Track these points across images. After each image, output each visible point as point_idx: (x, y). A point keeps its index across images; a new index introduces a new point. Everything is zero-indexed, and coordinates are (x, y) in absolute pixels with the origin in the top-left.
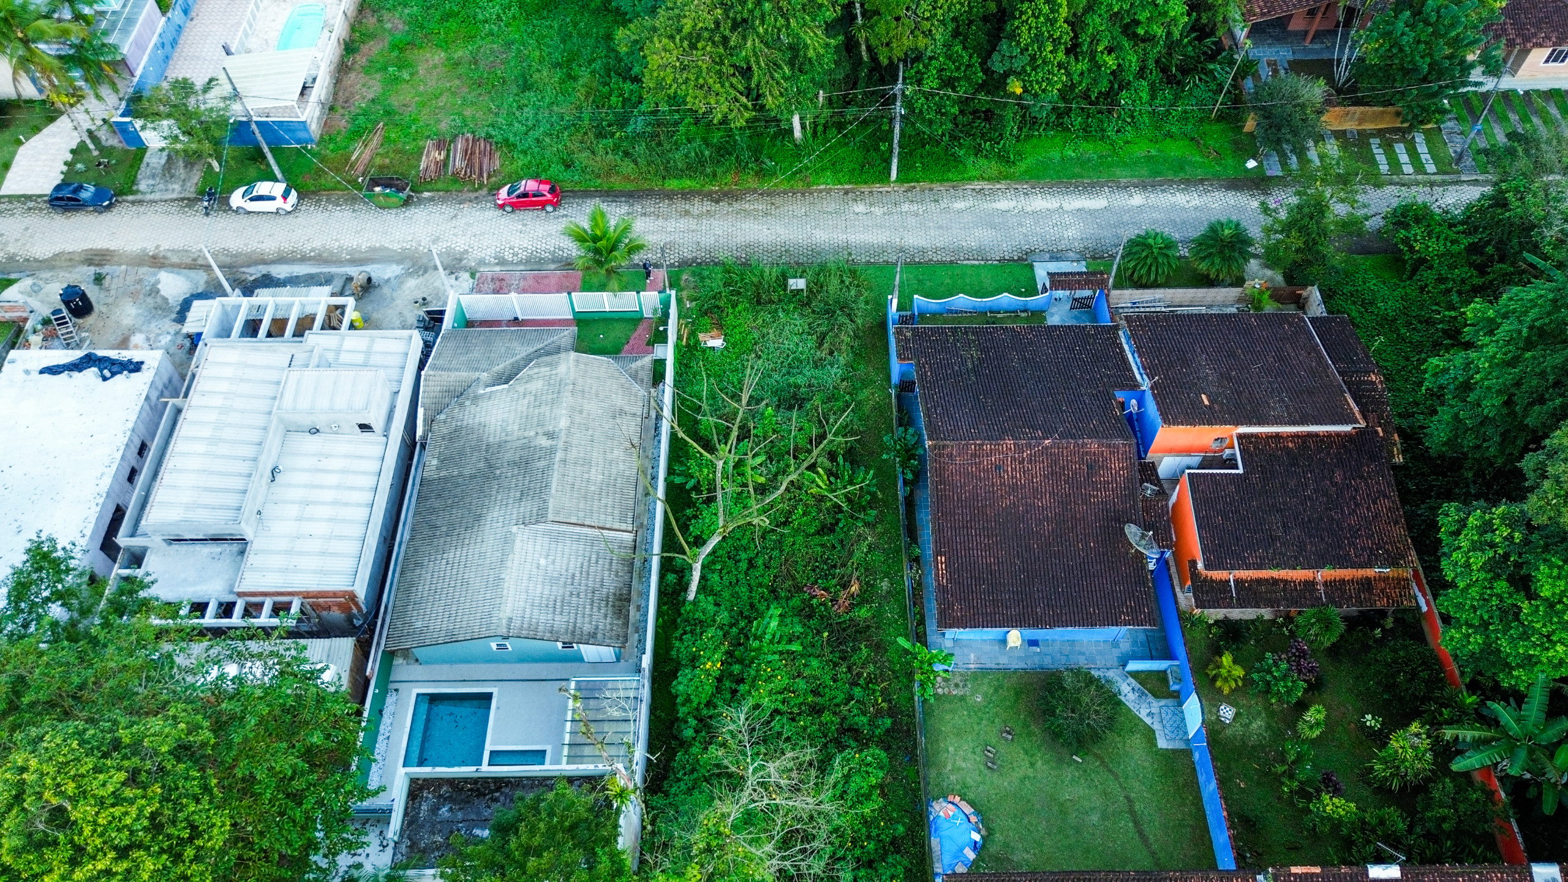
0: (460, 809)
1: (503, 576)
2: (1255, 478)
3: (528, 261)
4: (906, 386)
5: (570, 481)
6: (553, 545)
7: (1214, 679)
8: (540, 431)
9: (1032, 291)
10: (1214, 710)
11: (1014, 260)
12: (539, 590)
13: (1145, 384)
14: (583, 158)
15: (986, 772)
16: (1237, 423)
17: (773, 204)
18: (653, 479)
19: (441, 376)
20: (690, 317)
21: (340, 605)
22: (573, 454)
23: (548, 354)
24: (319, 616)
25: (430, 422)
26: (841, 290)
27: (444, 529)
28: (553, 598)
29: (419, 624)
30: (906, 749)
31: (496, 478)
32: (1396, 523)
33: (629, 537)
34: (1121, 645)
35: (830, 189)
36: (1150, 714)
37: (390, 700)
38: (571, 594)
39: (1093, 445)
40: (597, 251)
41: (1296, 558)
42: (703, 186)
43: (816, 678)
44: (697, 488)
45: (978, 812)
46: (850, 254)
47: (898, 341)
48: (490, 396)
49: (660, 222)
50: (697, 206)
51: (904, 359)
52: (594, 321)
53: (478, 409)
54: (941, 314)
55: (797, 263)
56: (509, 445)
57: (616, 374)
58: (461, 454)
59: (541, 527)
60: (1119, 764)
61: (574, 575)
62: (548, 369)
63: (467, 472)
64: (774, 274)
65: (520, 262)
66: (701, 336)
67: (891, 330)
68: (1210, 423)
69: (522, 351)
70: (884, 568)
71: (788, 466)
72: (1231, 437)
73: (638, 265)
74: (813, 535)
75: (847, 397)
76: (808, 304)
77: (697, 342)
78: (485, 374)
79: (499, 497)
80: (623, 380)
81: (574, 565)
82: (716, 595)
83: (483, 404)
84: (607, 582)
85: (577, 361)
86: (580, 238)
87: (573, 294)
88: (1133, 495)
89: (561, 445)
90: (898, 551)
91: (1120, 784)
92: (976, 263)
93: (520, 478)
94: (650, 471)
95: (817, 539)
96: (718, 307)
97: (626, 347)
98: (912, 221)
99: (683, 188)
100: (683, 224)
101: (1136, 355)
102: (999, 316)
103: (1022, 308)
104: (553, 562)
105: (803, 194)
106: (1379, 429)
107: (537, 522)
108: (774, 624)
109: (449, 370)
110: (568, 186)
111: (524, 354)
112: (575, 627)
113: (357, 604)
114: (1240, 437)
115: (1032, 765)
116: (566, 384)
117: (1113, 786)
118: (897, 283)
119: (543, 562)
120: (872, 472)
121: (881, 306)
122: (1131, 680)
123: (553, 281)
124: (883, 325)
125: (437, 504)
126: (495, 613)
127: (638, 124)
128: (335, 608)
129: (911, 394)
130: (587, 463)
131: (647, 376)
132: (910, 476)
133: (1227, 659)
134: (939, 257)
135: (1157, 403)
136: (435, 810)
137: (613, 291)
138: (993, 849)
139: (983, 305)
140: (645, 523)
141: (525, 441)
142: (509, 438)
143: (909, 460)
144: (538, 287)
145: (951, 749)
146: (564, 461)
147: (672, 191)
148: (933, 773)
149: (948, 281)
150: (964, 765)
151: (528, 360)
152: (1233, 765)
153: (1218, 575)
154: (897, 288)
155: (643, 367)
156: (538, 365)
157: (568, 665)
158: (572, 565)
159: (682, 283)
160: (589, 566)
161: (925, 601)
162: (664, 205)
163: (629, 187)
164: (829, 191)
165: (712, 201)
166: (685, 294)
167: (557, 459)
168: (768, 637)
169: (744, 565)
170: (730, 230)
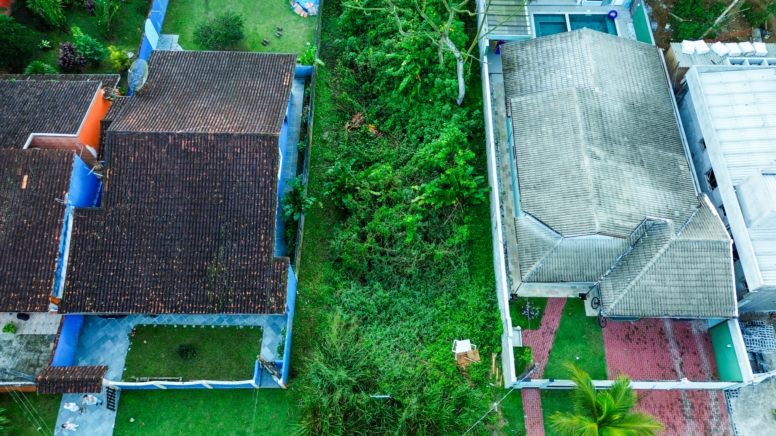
1: (594, 62)
2: (24, 132)
8: (604, 162)
12: (567, 58)
25: (703, 205)
53: (665, 204)
56: (626, 158)
58: (662, 166)
63: (651, 148)
66: (477, 359)
77: (480, 348)
78: (673, 239)
83: (662, 208)
84: (522, 76)
89: (582, 145)
93: (606, 128)
101: (60, 250)
119: (570, 76)
141: (613, 158)
145: (300, 37)
148: (313, 28)
150: (295, 30)
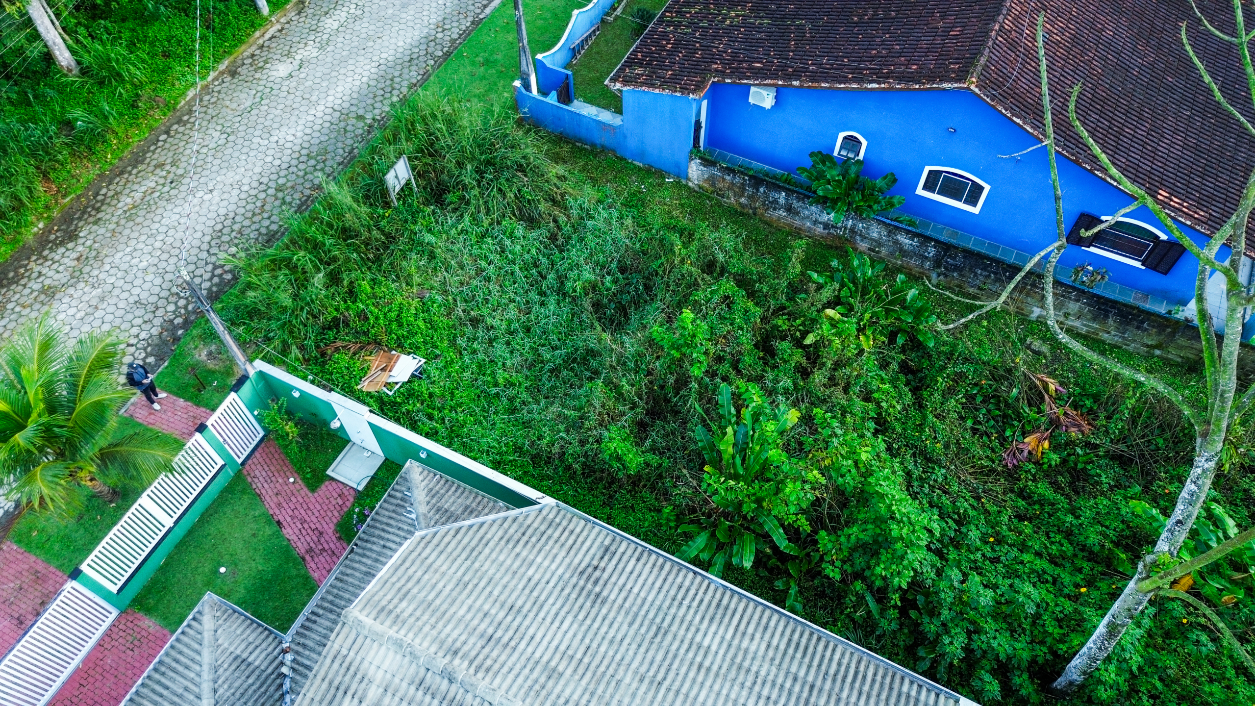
17: (159, 166)
35: (206, 87)
42: (17, 236)
50: (50, 270)
66: (366, 386)
77: (377, 398)
87: (83, 568)
96: (327, 326)
98: (363, 28)
105: (179, 121)
131: (462, 494)
134: (456, 30)
139: (596, 10)
155: (433, 494)
164: (208, 90)
165: (61, 244)
170: (158, 245)
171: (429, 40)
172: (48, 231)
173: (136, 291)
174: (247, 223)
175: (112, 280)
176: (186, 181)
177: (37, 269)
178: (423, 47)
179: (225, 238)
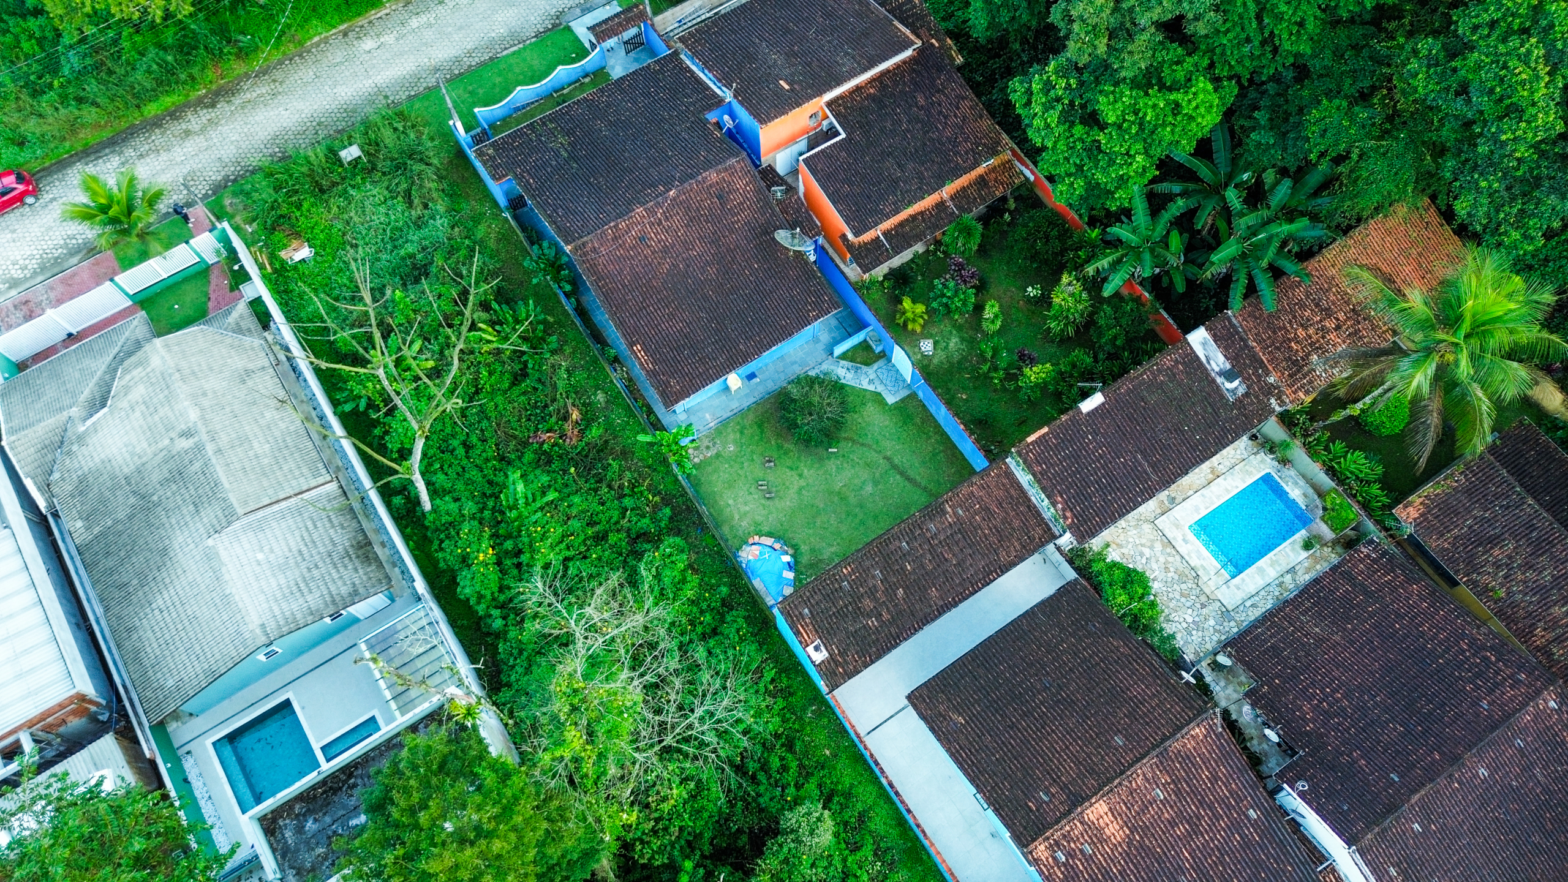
0: (325, 814)
1: (228, 592)
2: (857, 135)
3: (43, 268)
4: (516, 204)
5: (238, 466)
6: (261, 535)
7: (905, 324)
8: (173, 435)
9: (583, 53)
10: (916, 350)
11: (549, 30)
12: (274, 584)
13: (728, 95)
14: (31, 127)
15: (768, 503)
16: (820, 93)
17: (274, 81)
18: (321, 419)
19: (26, 436)
20: (259, 241)
21: (74, 713)
22: (224, 440)
23: (130, 354)
24: (58, 735)
25: (46, 487)
26: (399, 138)
27: (135, 582)
28: (292, 583)
29: (170, 683)
30: (694, 523)
31: (156, 505)
32: (981, 117)
33: (333, 487)
34: (821, 338)
35: (326, 38)
36: (871, 381)
37: (188, 764)
38: (309, 570)
39: (712, 176)
40: (114, 221)
41: (920, 188)
42: (188, 95)
43: (584, 511)
44: (371, 405)
45: (778, 538)
46: (386, 97)
47: (484, 163)
48: (95, 428)
49: (164, 156)
50: (195, 120)
51: (500, 178)
52: (157, 294)
53: (91, 448)
54: (510, 116)
55: (339, 132)
56: (149, 466)
57: (218, 337)
58: (103, 501)
59: (237, 525)
60: (866, 435)
61: (300, 551)
62: (140, 369)
63: (121, 515)
64: (321, 156)
65: (35, 274)
66: (283, 254)
67: (472, 156)
68: (799, 105)
69: (99, 365)
70: (592, 382)
71: (448, 338)
72: (821, 108)
73: (168, 213)
74: (510, 388)
75: (467, 242)
76: (374, 168)
77: (283, 263)
78: (74, 409)
79: (173, 521)
80: (229, 341)
81: (295, 542)
82: (450, 492)
83: (93, 440)
84: (337, 539)
85: (167, 345)
86: (86, 216)
87: (116, 278)
88: (767, 204)
89: (205, 437)
90: (595, 361)
91: (875, 451)
92: (515, 48)
93: (183, 491)
94: (314, 413)
95: (516, 391)
96: (282, 216)
97: (210, 304)
98: (429, 35)
99: (167, 109)
100: (191, 146)
101: (706, 71)
102: (565, 92)
103: (582, 74)
104: (272, 551)
105: (301, 56)
106: (933, 41)
107: (229, 523)
108: (520, 487)
109: (32, 425)
110: (35, 166)
111: (103, 367)
112: (332, 597)
113: (91, 702)
114: (829, 104)
115: (800, 476)
116: (170, 375)
117: (872, 456)
118: (450, 105)
119: (260, 556)
120: (531, 302)
121: (448, 135)
122: (843, 362)
123: (85, 275)
124: (460, 154)
125: (110, 562)
126: (243, 628)
127: (71, 62)
128: (71, 718)
129: (525, 209)
130: (244, 440)
131: (252, 323)
132: (568, 288)
133: (907, 304)
134: (477, 59)
135: (747, 109)
136: (300, 830)
137: (160, 254)
138: (804, 560)
139: (544, 88)
140: (340, 464)
141: (164, 453)
142: (144, 459)
143: (559, 272)
144: (72, 290)
145: (731, 502)
146: (219, 451)
147: (156, 116)
148: (726, 530)
149: (498, 80)
150: (747, 508)
151: (112, 371)
152: (950, 385)
153: (867, 237)
154: (453, 111)
155: (241, 317)
156: (127, 371)
157: (347, 631)
158: (292, 544)
159: (229, 209)
160: (310, 535)
161: (642, 391)
162: (157, 136)
163: (106, 134)
164: (326, 41)
165: (207, 107)
166: (238, 219)
167: (210, 453)
168: (521, 501)
169: (461, 451)
170: (246, 130)
171: (458, 60)
172: (206, 96)
173: (222, 152)
174: (292, 137)
175: (215, 140)
176: (280, 97)
177: (190, 116)
178: (450, 64)
179: (277, 141)
